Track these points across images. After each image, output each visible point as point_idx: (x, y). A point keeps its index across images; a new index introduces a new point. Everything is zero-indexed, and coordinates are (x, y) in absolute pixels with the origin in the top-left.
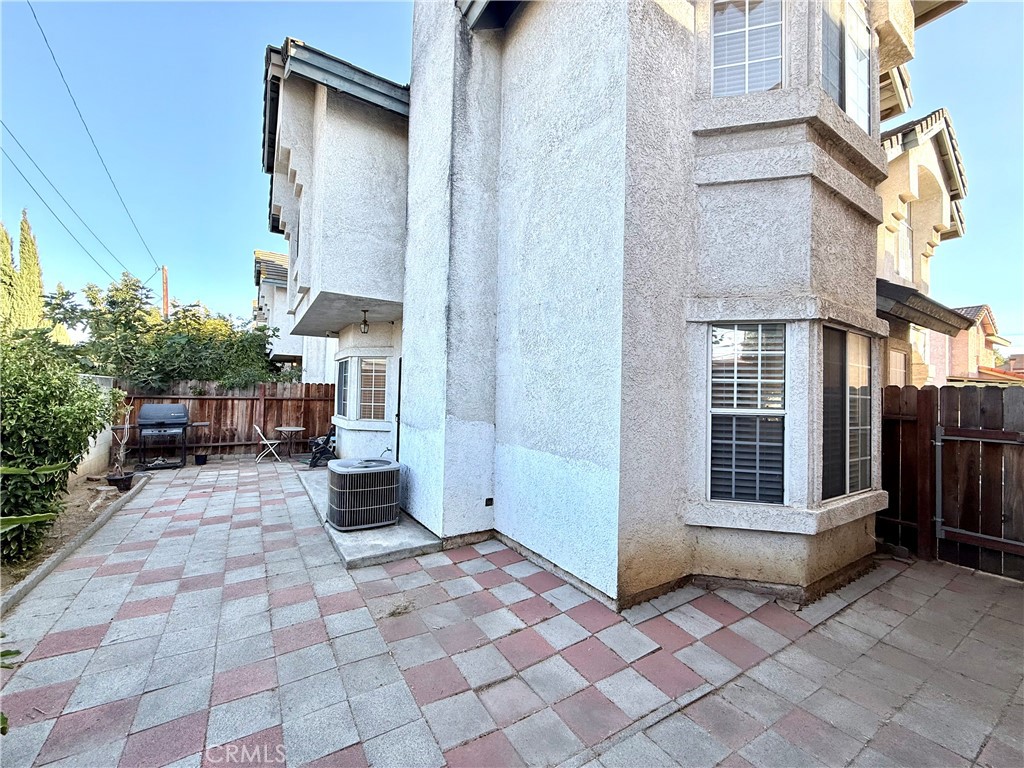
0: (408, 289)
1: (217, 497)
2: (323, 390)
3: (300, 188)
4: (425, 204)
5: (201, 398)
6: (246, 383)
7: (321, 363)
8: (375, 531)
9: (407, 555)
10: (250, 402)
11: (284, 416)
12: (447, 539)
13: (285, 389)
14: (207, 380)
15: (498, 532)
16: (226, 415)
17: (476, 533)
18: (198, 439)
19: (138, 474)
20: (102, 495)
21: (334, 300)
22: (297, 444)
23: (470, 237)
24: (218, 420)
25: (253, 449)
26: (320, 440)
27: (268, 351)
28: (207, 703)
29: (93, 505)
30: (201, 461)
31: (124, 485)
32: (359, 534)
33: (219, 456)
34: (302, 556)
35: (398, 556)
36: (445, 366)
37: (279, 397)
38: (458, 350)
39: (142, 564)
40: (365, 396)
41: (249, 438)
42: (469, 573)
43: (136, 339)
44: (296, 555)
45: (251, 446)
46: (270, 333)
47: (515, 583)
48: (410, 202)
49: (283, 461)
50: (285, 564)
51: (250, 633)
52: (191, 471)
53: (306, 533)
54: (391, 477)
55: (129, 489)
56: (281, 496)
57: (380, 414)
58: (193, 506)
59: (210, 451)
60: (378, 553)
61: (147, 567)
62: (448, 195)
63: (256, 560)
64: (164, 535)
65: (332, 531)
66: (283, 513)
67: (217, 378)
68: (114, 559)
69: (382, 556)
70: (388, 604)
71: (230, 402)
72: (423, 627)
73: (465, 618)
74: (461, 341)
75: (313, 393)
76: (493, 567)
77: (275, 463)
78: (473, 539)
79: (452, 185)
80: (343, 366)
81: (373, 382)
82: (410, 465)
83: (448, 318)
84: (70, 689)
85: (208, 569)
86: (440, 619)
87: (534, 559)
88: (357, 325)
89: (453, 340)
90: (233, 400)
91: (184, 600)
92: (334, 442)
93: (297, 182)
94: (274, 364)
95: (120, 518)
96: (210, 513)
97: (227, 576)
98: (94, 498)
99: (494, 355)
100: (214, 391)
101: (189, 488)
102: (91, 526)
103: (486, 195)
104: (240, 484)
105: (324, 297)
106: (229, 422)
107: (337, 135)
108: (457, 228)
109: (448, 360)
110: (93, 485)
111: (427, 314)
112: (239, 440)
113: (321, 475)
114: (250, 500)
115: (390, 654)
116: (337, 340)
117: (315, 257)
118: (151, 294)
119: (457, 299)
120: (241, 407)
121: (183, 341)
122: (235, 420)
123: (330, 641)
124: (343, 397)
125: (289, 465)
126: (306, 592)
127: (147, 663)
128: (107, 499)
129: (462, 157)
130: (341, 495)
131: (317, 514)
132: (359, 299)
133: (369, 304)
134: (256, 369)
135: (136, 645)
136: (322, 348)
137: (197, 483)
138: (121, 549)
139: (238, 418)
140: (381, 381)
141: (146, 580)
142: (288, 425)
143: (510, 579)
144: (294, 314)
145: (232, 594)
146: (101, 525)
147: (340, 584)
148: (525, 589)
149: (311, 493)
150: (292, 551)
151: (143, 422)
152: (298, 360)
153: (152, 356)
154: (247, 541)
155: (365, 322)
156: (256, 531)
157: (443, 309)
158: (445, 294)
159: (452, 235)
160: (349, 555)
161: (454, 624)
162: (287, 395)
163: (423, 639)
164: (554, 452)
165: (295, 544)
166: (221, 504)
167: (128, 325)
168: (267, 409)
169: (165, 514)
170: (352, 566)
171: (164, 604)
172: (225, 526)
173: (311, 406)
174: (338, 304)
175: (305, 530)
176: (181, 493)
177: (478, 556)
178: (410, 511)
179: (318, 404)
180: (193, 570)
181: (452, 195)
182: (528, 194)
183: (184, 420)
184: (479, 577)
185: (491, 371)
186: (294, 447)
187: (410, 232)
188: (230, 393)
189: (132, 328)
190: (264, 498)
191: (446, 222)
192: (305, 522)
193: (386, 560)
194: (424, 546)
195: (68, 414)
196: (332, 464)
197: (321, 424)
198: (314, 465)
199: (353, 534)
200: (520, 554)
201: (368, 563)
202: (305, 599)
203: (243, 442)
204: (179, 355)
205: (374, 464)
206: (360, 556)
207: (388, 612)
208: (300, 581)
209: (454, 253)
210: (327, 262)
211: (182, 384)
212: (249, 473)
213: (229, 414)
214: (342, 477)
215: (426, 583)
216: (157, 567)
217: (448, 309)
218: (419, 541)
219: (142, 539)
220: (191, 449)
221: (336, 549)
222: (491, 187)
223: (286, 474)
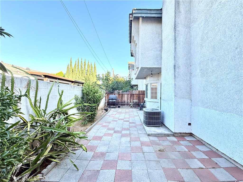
0: (163, 63)
1: (122, 115)
2: (142, 92)
3: (136, 44)
4: (167, 38)
5: (119, 94)
6: (127, 91)
7: (142, 86)
8: (155, 127)
9: (163, 135)
10: (127, 95)
11: (134, 98)
12: (176, 133)
13: (134, 92)
14: (120, 90)
15: (193, 134)
16: (123, 98)
17: (185, 133)
18: (119, 102)
19: (109, 109)
20: (103, 112)
21: (144, 69)
22: (137, 104)
23: (182, 44)
24: (122, 99)
25: (128, 105)
26: (142, 104)
27: (131, 84)
28: (117, 159)
29: (102, 114)
30: (119, 107)
31: (106, 110)
32: (151, 127)
33: (122, 106)
34: (137, 130)
35: (161, 135)
36: (174, 83)
37: (133, 94)
38: (178, 78)
39: (108, 126)
40: (152, 93)
41: (127, 103)
42: (183, 145)
43: (109, 82)
44: (136, 130)
45: (128, 104)
46: (131, 79)
47: (200, 152)
48: (163, 39)
49: (134, 108)
50: (134, 131)
51: (126, 146)
52: (117, 109)
53: (139, 125)
54: (159, 113)
55: (107, 111)
56: (133, 116)
57: (156, 98)
58: (117, 116)
59: (120, 105)
60: (156, 133)
61: (109, 127)
62: (174, 33)
63: (128, 129)
64: (112, 121)
65: (144, 126)
66: (134, 120)
67: (122, 90)
68: (104, 124)
69: (157, 134)
70: (159, 148)
71: (124, 95)
72: (168, 157)
73: (182, 158)
74: (179, 75)
75: (140, 93)
76: (192, 145)
77: (133, 109)
78: (184, 135)
79: (175, 29)
80: (147, 86)
81: (154, 90)
82: (164, 111)
83: (175, 69)
84: (96, 147)
85: (119, 129)
86: (173, 156)
87: (208, 146)
88: (150, 75)
89: (176, 75)
90: (124, 94)
91: (115, 135)
92: (145, 104)
93: (136, 43)
94: (132, 87)
95: (106, 117)
96: (120, 118)
97: (122, 132)
98: (102, 112)
99: (190, 78)
100: (121, 92)
101: (117, 112)
102: (102, 118)
103: (186, 30)
104: (126, 112)
105: (142, 68)
106: (124, 99)
107: (144, 28)
108: (177, 42)
109: (175, 81)
110: (102, 110)
111: (168, 69)
112: (126, 103)
113: (142, 112)
114: (127, 116)
115: (159, 162)
116: (145, 80)
117: (140, 59)
118: (110, 73)
119: (177, 63)
120: (126, 96)
121: (116, 82)
122: (125, 99)
123: (143, 153)
124: (147, 94)
125: (135, 109)
126: (138, 139)
127: (108, 146)
128: (104, 113)
129: (178, 21)
130: (146, 117)
131: (141, 121)
132: (150, 68)
133: (152, 69)
134: (129, 88)
135: (106, 142)
136: (142, 82)
137: (118, 111)
138: (105, 123)
139: (126, 98)
140: (156, 89)
141: (109, 129)
142: (135, 100)
143: (198, 150)
144: (136, 74)
145: (123, 136)
146: (103, 117)
147: (145, 139)
148: (204, 155)
149: (140, 116)
150: (135, 129)
151: (110, 98)
152: (137, 85)
153: (111, 86)
154: (126, 125)
155: (152, 74)
156: (128, 123)
157: (173, 66)
158: (173, 62)
159: (175, 44)
160: (148, 132)
161: (178, 159)
162: (135, 93)
163: (168, 160)
164: (216, 110)
165: (136, 127)
166: (122, 116)
167: (107, 80)
168: (131, 96)
169: (113, 117)
170: (149, 135)
171: (111, 135)
172: (122, 121)
173: (140, 96)
174: (145, 70)
175: (138, 124)
176: (115, 113)
177: (186, 140)
178: (164, 124)
179: (141, 95)
180: (117, 129)
181: (175, 32)
182: (202, 24)
183: (116, 98)
184: (186, 147)
185: (189, 84)
186: (136, 105)
187: (163, 47)
188: (124, 93)
189: (108, 80)
190: (130, 116)
191: (174, 41)
192: (138, 123)
193: (157, 135)
194: (168, 134)
195: (97, 95)
196: (144, 109)
197: (142, 100)
198: (141, 110)
199: (149, 127)
200: (202, 143)
201: (153, 135)
202: (137, 141)
203: (126, 104)
204: (115, 85)
205: (154, 110)
206: (151, 133)
207: (158, 150)
208: (137, 136)
209: (176, 49)
210: (142, 60)
211: (116, 91)
212: (127, 110)
213: (124, 97)
214: (146, 112)
215: (169, 144)
216: (111, 127)
217: (175, 66)
218: (167, 132)
219: (109, 121)
220: (117, 104)
221: (145, 130)
222: (189, 27)
223: (135, 111)
